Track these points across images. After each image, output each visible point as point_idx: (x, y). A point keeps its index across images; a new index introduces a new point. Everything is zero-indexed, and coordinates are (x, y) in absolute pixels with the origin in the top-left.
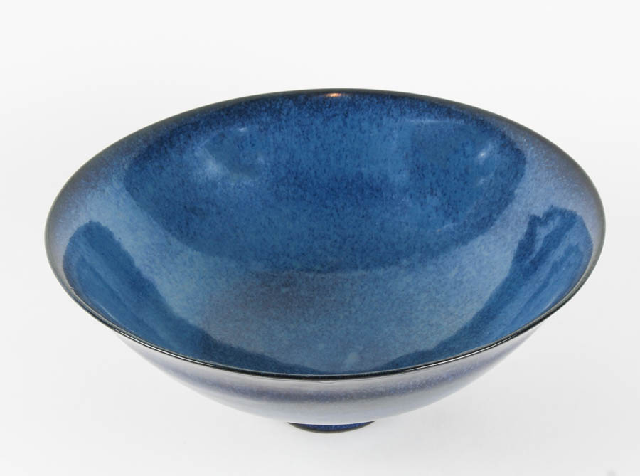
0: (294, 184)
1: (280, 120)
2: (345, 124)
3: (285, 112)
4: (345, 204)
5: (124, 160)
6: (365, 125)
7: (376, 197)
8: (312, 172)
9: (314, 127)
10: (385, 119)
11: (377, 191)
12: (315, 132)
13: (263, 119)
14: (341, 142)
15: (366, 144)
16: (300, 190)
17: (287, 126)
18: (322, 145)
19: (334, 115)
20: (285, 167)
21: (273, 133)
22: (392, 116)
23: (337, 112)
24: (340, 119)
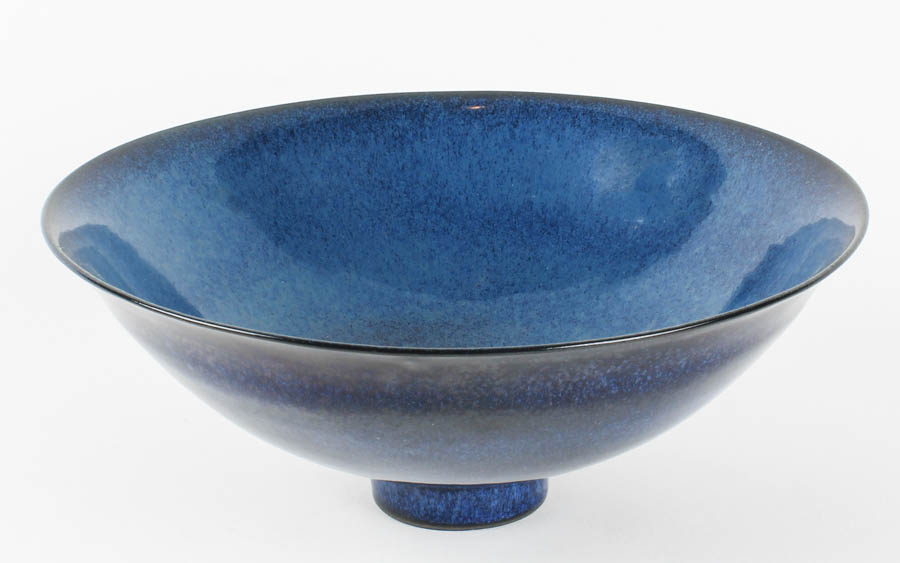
0: (435, 212)
1: (422, 126)
2: (513, 136)
3: (431, 116)
4: (506, 242)
5: (192, 146)
6: (540, 137)
7: (549, 233)
8: (462, 198)
9: (469, 139)
10: (568, 130)
11: (552, 226)
12: (470, 145)
13: (400, 124)
14: (506, 159)
15: (540, 163)
16: (443, 221)
17: (432, 135)
18: (479, 163)
19: (499, 124)
20: (425, 189)
21: (412, 143)
22: (579, 126)
23: (504, 120)
24: (506, 129)
